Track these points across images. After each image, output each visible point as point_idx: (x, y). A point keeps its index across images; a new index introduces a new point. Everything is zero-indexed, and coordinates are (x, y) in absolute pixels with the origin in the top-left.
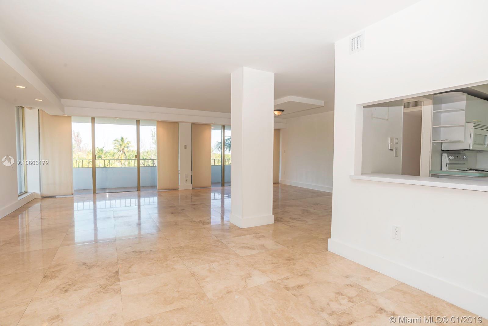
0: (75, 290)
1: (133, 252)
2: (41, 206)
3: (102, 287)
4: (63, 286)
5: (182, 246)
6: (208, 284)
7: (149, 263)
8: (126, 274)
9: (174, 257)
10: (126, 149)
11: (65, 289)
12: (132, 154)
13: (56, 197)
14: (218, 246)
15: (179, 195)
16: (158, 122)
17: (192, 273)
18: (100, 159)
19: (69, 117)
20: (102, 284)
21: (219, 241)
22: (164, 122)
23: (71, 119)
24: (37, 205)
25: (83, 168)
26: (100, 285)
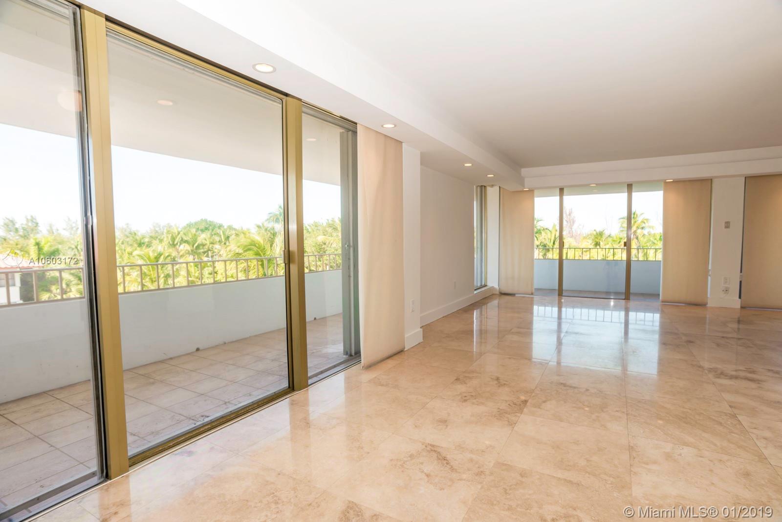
0: (473, 403)
1: (562, 384)
2: (498, 304)
3: (498, 411)
4: (465, 395)
5: (643, 399)
6: (647, 474)
7: (574, 405)
8: (535, 407)
9: (617, 411)
10: (639, 231)
11: (466, 398)
12: (651, 239)
13: (516, 295)
14: (721, 424)
15: (708, 316)
16: (666, 183)
17: (632, 445)
18: (598, 247)
19: (531, 191)
20: (501, 408)
21: (734, 416)
22: (676, 182)
23: (533, 193)
24: (495, 302)
25: (575, 259)
26: (499, 409)
